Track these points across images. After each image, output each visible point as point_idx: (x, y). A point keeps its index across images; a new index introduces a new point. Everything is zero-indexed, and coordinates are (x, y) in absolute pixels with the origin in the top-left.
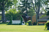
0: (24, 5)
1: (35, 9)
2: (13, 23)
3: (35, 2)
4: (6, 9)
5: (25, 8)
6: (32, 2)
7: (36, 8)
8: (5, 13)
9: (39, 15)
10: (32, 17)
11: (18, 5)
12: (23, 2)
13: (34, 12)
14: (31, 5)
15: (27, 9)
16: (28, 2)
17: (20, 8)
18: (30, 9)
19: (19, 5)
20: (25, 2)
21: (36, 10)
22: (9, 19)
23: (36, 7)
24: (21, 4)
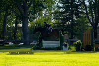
0: (67, 8)
1: (90, 17)
2: (44, 47)
3: (90, 3)
4: (31, 18)
5: (70, 15)
6: (84, 3)
7: (92, 16)
8: (29, 25)
9: (97, 29)
10: (84, 34)
11: (54, 9)
12: (65, 4)
13: (88, 23)
14: (81, 9)
15: (72, 16)
16: (76, 2)
17: (58, 14)
18: (80, 17)
19: (56, 9)
20: (70, 3)
21: (91, 20)
22: (37, 39)
23: (92, 14)
24: (61, 8)
